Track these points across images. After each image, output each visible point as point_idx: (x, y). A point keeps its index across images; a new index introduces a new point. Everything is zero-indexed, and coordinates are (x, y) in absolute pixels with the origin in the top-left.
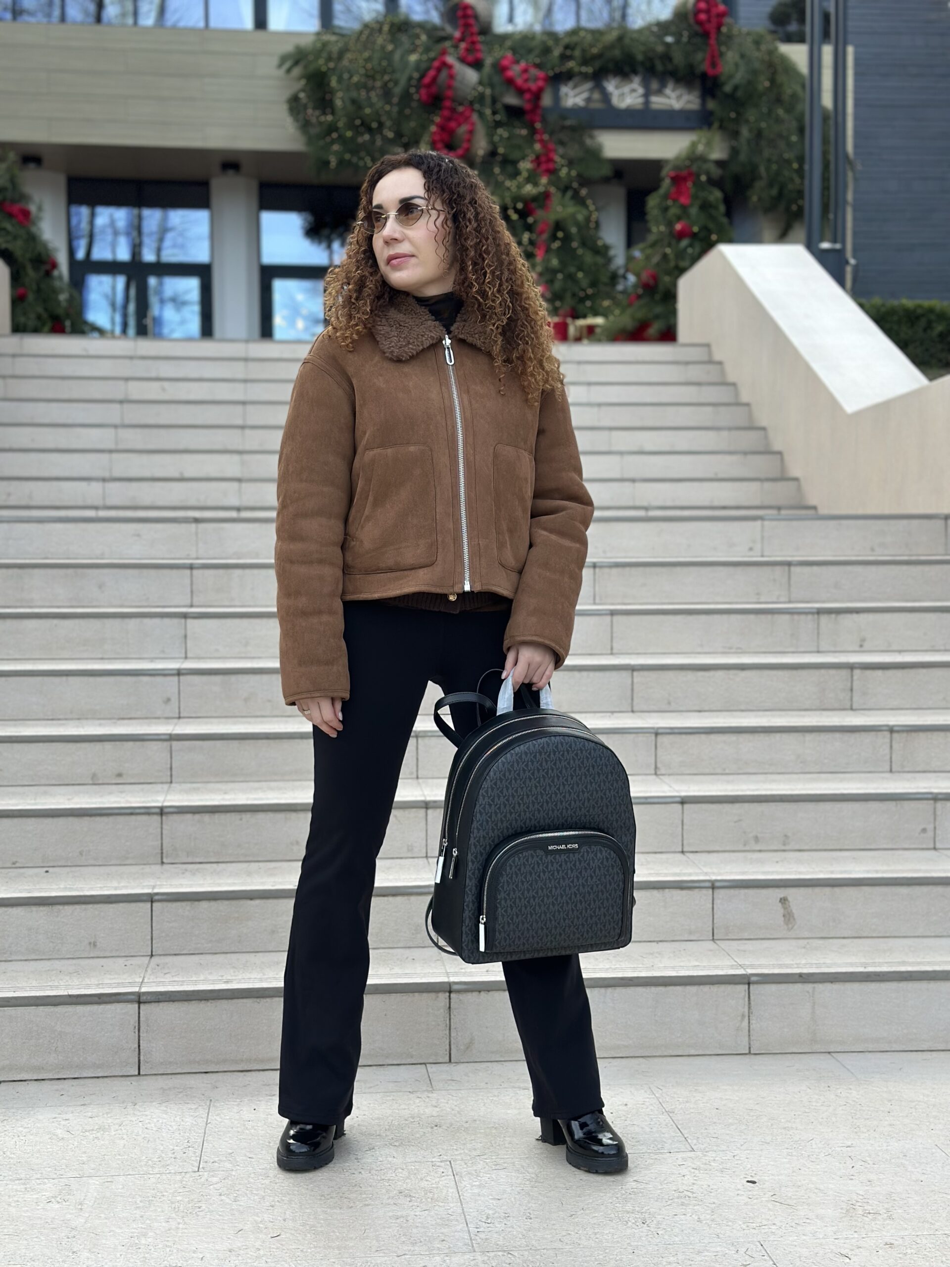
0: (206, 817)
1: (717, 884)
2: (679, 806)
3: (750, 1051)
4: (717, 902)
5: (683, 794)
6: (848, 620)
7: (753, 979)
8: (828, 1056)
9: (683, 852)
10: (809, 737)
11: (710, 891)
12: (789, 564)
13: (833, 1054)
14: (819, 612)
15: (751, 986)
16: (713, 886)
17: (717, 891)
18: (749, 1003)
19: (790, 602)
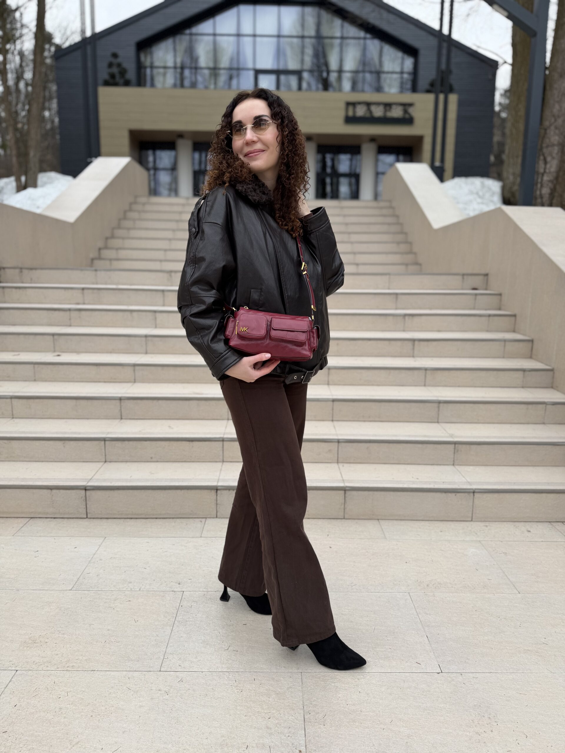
0: (139, 401)
1: (340, 441)
2: (331, 403)
3: (344, 517)
4: (340, 448)
5: (335, 397)
6: (416, 319)
7: (347, 488)
8: (377, 521)
9: (332, 421)
10: (392, 371)
11: (337, 444)
12: (397, 294)
13: (380, 521)
14: (405, 315)
15: (347, 492)
16: (339, 441)
17: (340, 444)
18: (345, 499)
19: (396, 309)
